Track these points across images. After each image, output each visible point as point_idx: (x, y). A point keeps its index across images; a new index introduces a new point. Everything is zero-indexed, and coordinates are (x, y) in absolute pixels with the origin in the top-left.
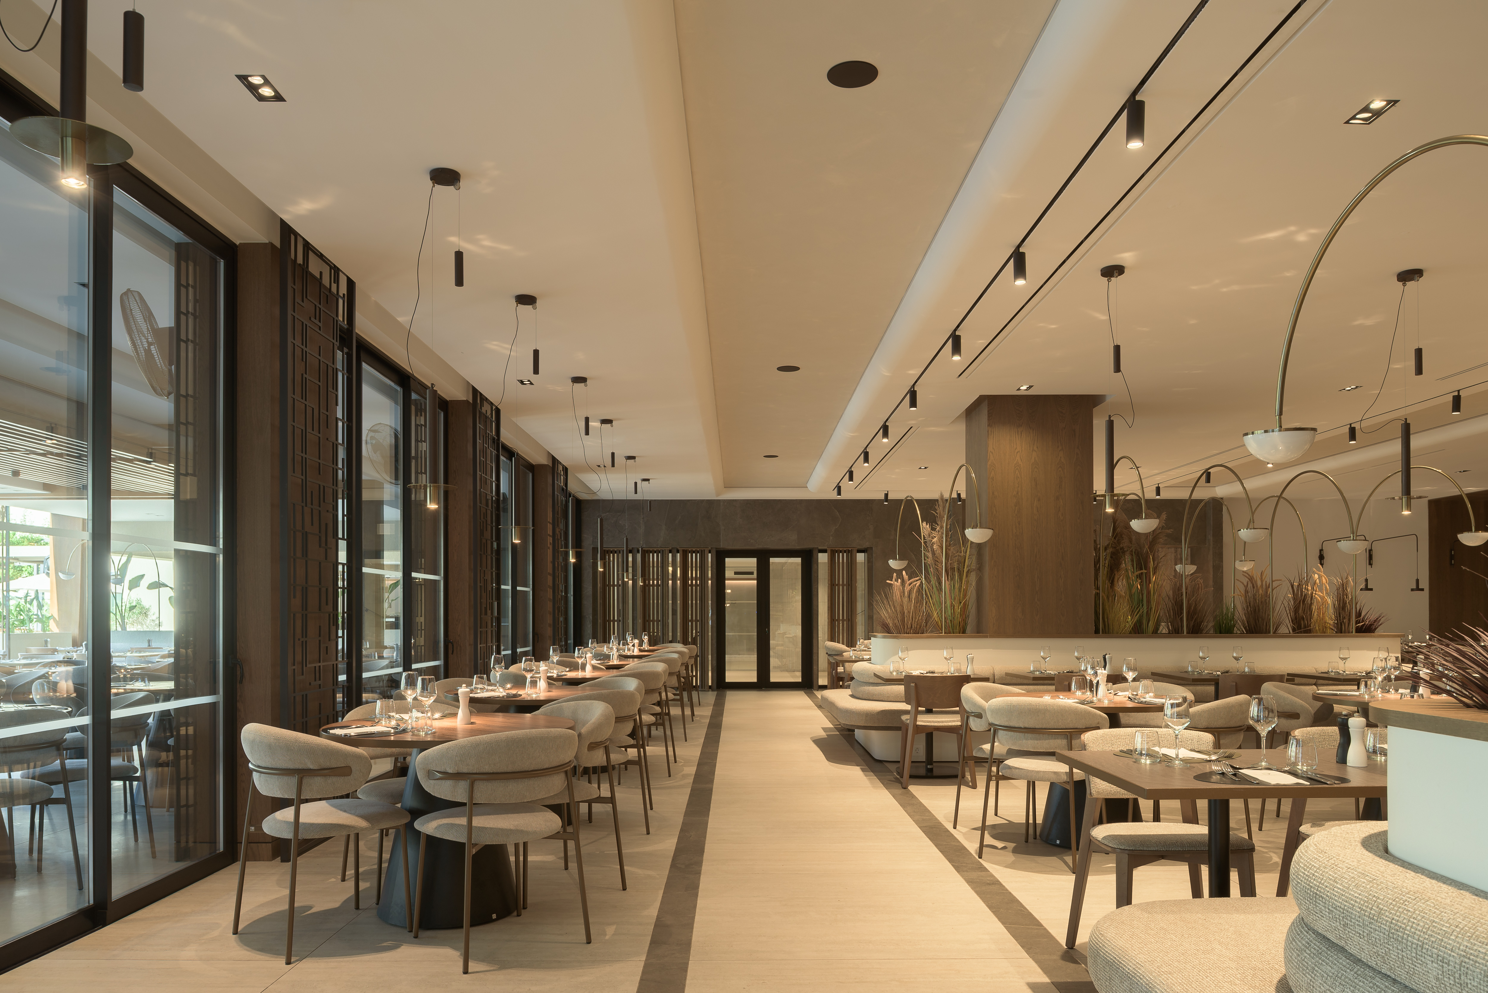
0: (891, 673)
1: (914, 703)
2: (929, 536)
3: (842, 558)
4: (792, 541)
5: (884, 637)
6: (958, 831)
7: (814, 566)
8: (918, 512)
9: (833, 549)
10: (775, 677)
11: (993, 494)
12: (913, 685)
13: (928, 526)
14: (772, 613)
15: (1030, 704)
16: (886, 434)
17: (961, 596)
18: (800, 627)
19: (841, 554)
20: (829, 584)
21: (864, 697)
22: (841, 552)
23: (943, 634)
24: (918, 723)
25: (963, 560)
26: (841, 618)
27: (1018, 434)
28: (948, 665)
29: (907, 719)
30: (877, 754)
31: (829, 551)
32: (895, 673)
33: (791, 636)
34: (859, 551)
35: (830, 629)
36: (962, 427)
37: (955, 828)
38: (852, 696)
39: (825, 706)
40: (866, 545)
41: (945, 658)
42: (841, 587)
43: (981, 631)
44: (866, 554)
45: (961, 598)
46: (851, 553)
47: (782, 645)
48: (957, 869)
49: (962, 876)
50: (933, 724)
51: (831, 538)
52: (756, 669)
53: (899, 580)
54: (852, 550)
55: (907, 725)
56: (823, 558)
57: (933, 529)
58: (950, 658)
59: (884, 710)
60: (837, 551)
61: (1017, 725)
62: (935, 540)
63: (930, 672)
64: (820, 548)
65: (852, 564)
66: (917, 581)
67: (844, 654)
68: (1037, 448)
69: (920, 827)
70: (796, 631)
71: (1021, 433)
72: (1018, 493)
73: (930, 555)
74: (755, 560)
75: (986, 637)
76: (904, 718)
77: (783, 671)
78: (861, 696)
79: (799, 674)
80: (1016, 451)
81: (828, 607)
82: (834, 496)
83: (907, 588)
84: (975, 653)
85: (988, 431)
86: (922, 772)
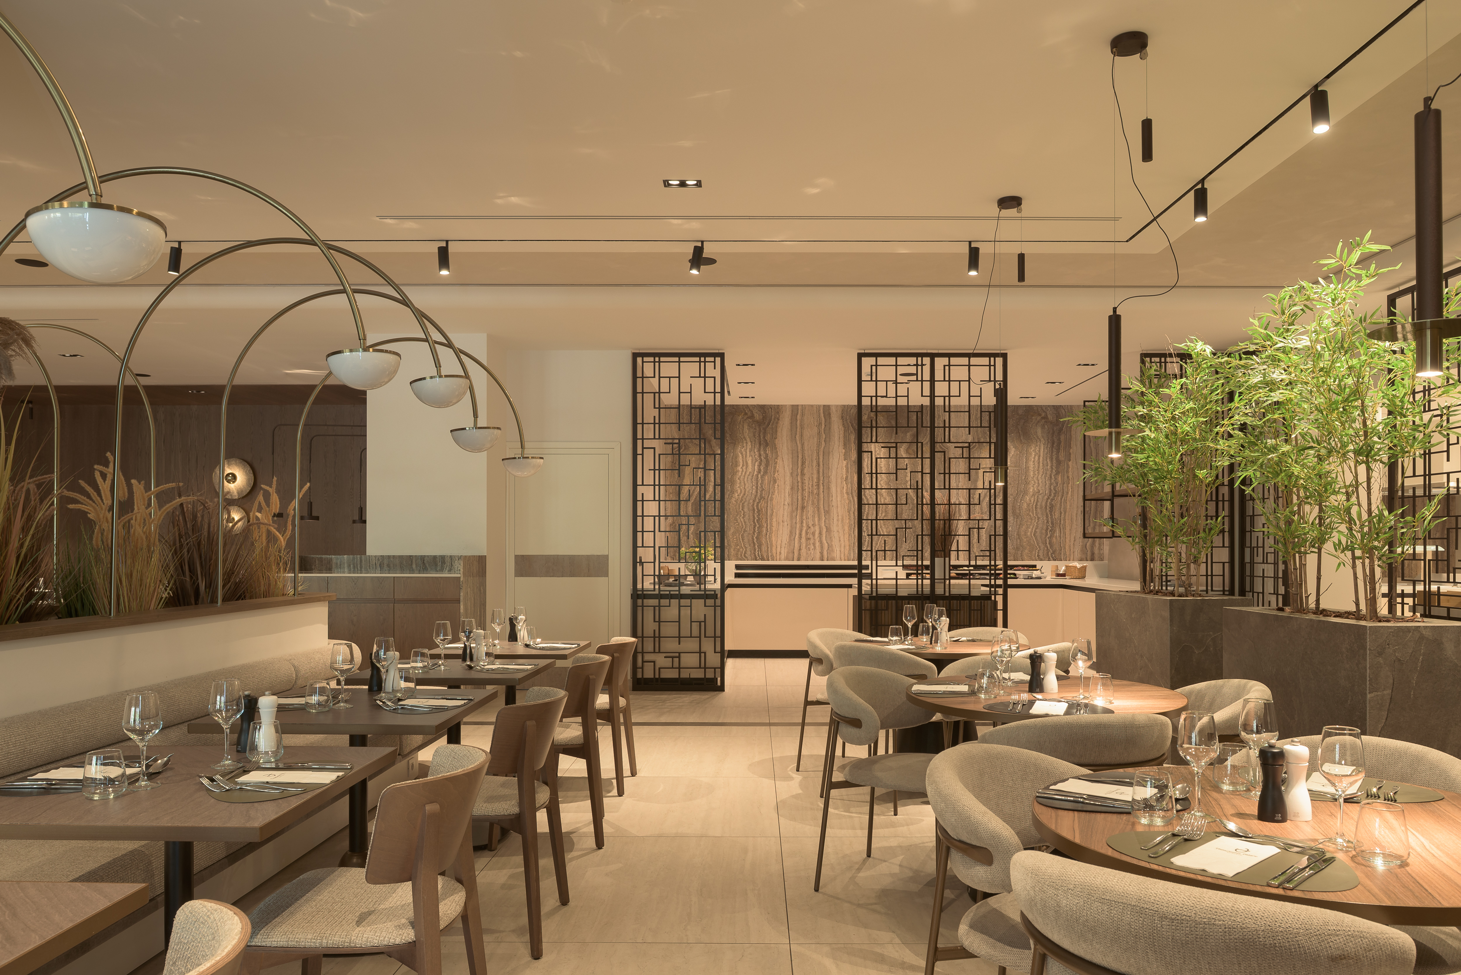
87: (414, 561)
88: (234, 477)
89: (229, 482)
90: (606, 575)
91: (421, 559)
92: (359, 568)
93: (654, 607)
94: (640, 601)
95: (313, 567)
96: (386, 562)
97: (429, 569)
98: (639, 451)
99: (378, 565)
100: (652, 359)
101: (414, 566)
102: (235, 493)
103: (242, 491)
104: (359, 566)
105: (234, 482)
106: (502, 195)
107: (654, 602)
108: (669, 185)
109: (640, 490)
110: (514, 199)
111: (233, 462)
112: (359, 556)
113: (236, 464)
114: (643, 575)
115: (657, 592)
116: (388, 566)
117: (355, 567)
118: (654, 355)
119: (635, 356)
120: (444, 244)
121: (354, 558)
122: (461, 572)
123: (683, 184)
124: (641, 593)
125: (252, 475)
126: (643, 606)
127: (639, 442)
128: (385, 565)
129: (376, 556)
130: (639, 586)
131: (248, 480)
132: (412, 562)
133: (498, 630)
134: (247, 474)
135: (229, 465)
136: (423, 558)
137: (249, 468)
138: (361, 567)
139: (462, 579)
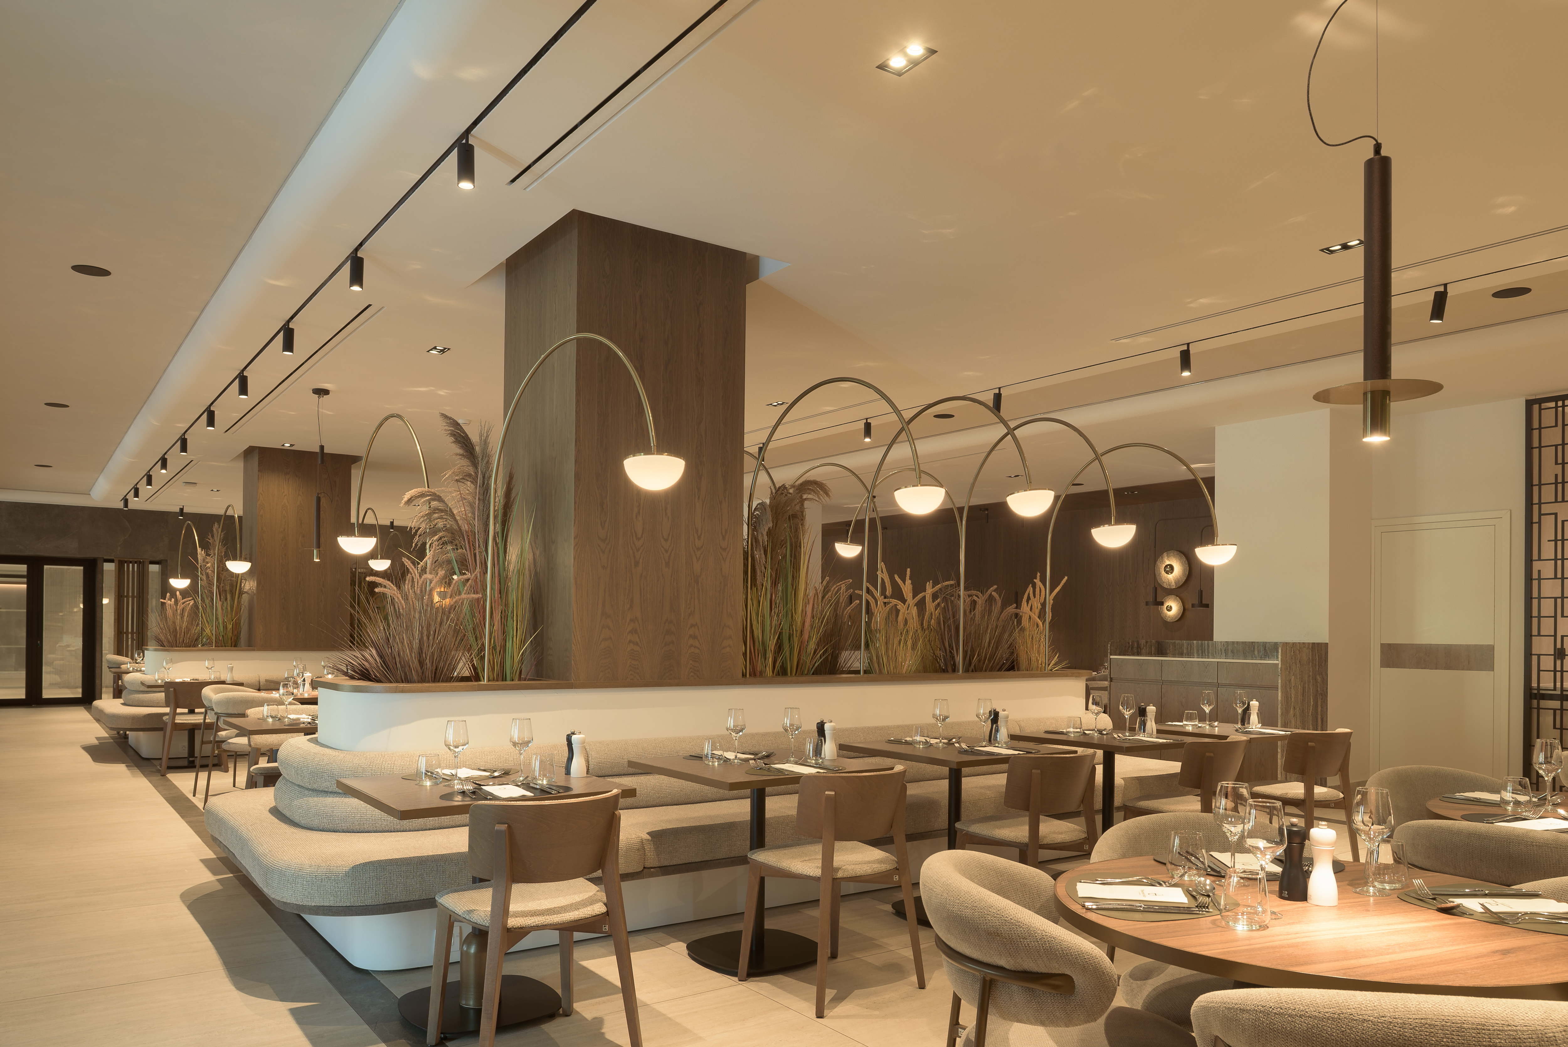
0: (156, 681)
1: (172, 705)
2: (204, 561)
3: (132, 568)
4: (71, 548)
5: (156, 650)
6: (196, 797)
7: (98, 576)
8: (196, 538)
9: (122, 559)
10: (47, 694)
11: (262, 529)
12: (172, 689)
13: (203, 552)
14: (45, 623)
15: (242, 697)
16: (164, 466)
17: (233, 614)
18: (81, 639)
19: (131, 565)
20: (115, 596)
21: (134, 704)
22: (131, 562)
23: (214, 647)
24: (176, 721)
25: (235, 584)
26: (130, 630)
27: (285, 481)
28: (210, 674)
29: (167, 719)
30: (145, 753)
31: (116, 561)
32: (160, 681)
33: (73, 649)
34: (152, 563)
35: (116, 642)
36: (240, 465)
37: (194, 795)
38: (124, 704)
39: (101, 717)
40: (160, 557)
41: (207, 668)
42: (130, 599)
43: (251, 645)
44: (160, 566)
45: (233, 617)
46: (142, 566)
47: (62, 659)
48: (182, 817)
49: (184, 820)
50: (189, 722)
51: (119, 548)
52: (24, 685)
53: (173, 600)
54: (143, 561)
55: (166, 724)
56: (109, 567)
57: (208, 555)
58: (212, 668)
59: (151, 714)
60: (126, 562)
61: (233, 713)
62: (209, 565)
63: (193, 680)
64: (105, 557)
65: (143, 575)
66: (190, 600)
67: (122, 666)
68: (303, 493)
69: (164, 798)
70: (76, 643)
71: (288, 480)
72: (284, 530)
73: (204, 578)
74: (26, 566)
75: (254, 650)
76: (165, 718)
77: (63, 687)
78: (131, 703)
79: (80, 690)
80: (284, 494)
81: (115, 619)
82: (121, 505)
83: (180, 607)
84: (236, 664)
85: (258, 476)
86: (186, 763)
87: (1256, 647)
88: (1172, 567)
89: (1167, 573)
90: (1492, 668)
91: (1263, 646)
92: (1206, 653)
93: (1555, 710)
94: (1535, 702)
95: (1168, 651)
96: (1230, 648)
97: (1270, 656)
98: (1535, 519)
99: (1223, 651)
100: (1553, 404)
101: (1256, 653)
102: (1173, 583)
103: (1179, 581)
104: (1206, 651)
105: (1172, 573)
106: (1189, 300)
107: (1556, 704)
108: (1332, 252)
109: (1536, 565)
110: (1202, 301)
111: (1172, 554)
112: (1206, 642)
113: (1174, 556)
114: (1539, 670)
115: (1558, 692)
116: (1232, 652)
117: (1203, 653)
118: (1555, 399)
119: (1530, 404)
120: (1185, 348)
121: (1202, 644)
122: (1280, 659)
123: (1345, 247)
124: (1536, 692)
125: (1187, 565)
126: (1539, 708)
127: (1536, 508)
128: (1230, 651)
129: (1221, 642)
130: (1534, 684)
131: (1184, 570)
132: (1254, 648)
133: (1207, 711)
134: (1183, 565)
135: (1168, 557)
136: (1264, 644)
137: (1185, 559)
138: (1208, 653)
139: (1280, 666)
